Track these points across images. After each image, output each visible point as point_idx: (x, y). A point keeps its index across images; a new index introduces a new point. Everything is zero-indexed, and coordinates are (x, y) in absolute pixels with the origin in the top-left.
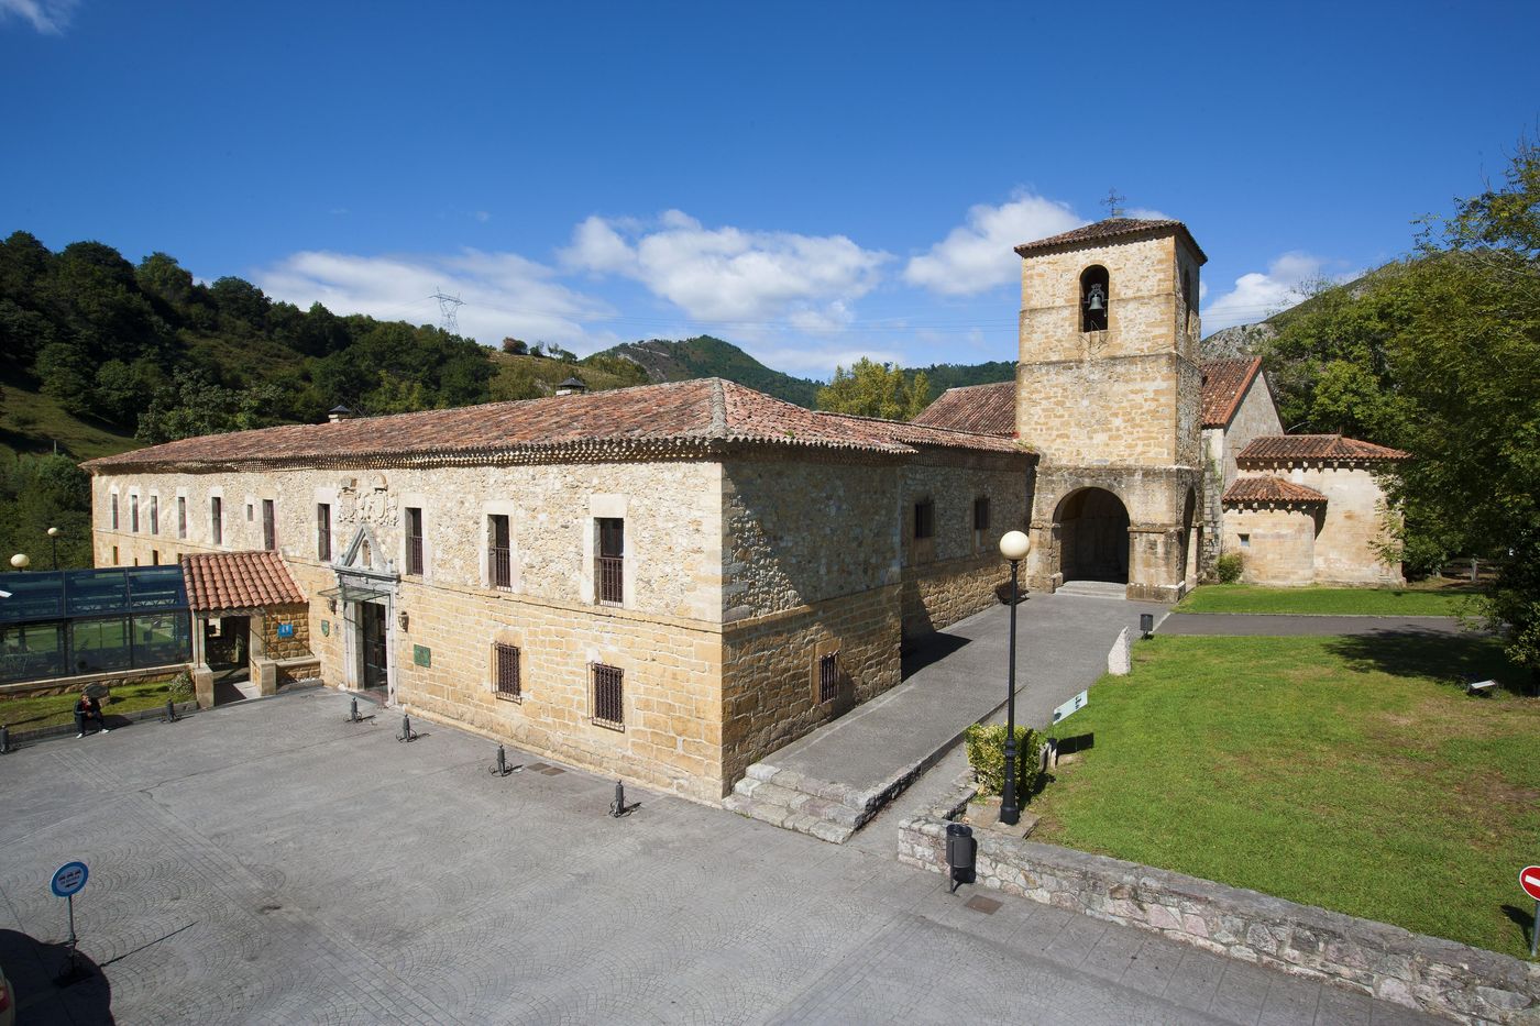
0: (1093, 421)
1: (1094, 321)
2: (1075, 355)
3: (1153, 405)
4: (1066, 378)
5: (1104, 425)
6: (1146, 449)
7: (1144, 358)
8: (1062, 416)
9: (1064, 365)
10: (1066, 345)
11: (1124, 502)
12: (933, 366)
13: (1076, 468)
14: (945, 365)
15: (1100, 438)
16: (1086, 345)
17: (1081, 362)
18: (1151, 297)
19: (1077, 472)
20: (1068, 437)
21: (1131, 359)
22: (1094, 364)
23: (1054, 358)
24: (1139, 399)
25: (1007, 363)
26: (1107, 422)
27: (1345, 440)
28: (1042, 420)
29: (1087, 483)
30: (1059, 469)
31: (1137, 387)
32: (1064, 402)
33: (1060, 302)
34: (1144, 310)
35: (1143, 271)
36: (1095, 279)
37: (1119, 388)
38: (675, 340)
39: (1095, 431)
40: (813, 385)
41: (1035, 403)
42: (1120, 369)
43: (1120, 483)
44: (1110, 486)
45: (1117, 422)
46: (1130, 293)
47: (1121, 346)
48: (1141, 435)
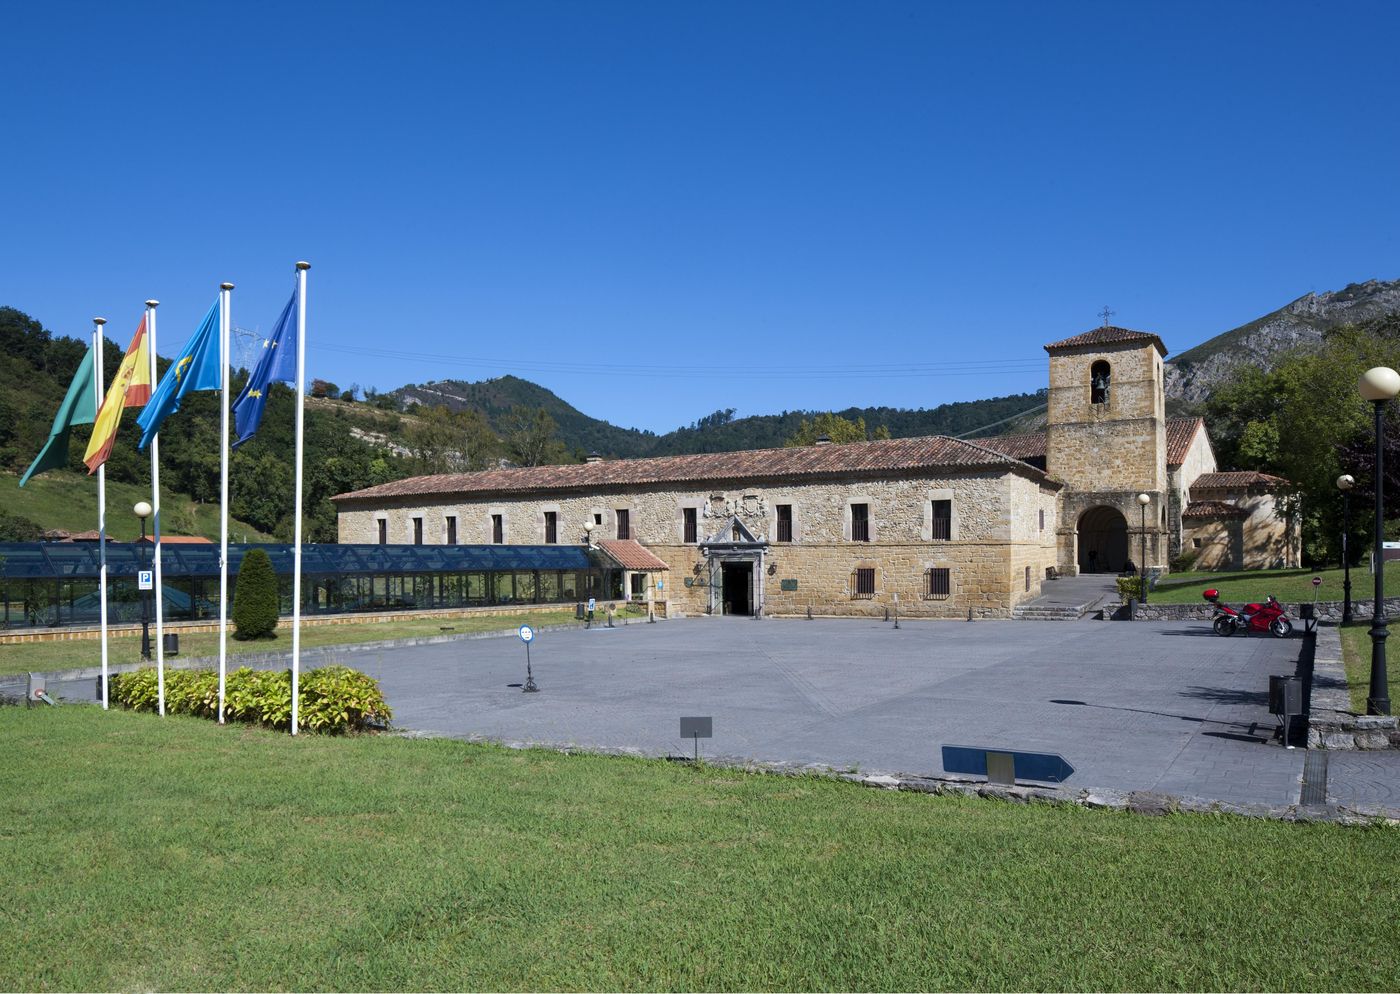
0: (1101, 462)
1: (1098, 396)
2: (1086, 418)
3: (1141, 451)
4: (1082, 433)
5: (1109, 465)
6: (1137, 479)
7: (1135, 421)
8: (1080, 459)
9: (1080, 425)
10: (1082, 412)
11: (1124, 514)
12: (785, 413)
13: (1091, 493)
14: (799, 412)
15: (1107, 472)
16: (1095, 412)
17: (1093, 423)
18: (1139, 382)
19: (1092, 496)
20: (1083, 473)
21: (1126, 422)
22: (1102, 424)
23: (1073, 420)
24: (1132, 447)
25: (872, 409)
26: (1110, 462)
27: (1261, 475)
28: (1065, 462)
29: (1098, 502)
30: (1077, 494)
31: (1131, 439)
32: (1080, 450)
33: (1076, 383)
34: (1135, 390)
35: (1133, 365)
36: (1101, 370)
37: (1120, 440)
38: (472, 381)
39: (1103, 469)
40: (641, 436)
41: (1060, 451)
42: (1120, 428)
43: (1120, 502)
44: (1115, 504)
45: (1118, 462)
46: (1124, 379)
47: (1119, 413)
48: (1134, 470)
